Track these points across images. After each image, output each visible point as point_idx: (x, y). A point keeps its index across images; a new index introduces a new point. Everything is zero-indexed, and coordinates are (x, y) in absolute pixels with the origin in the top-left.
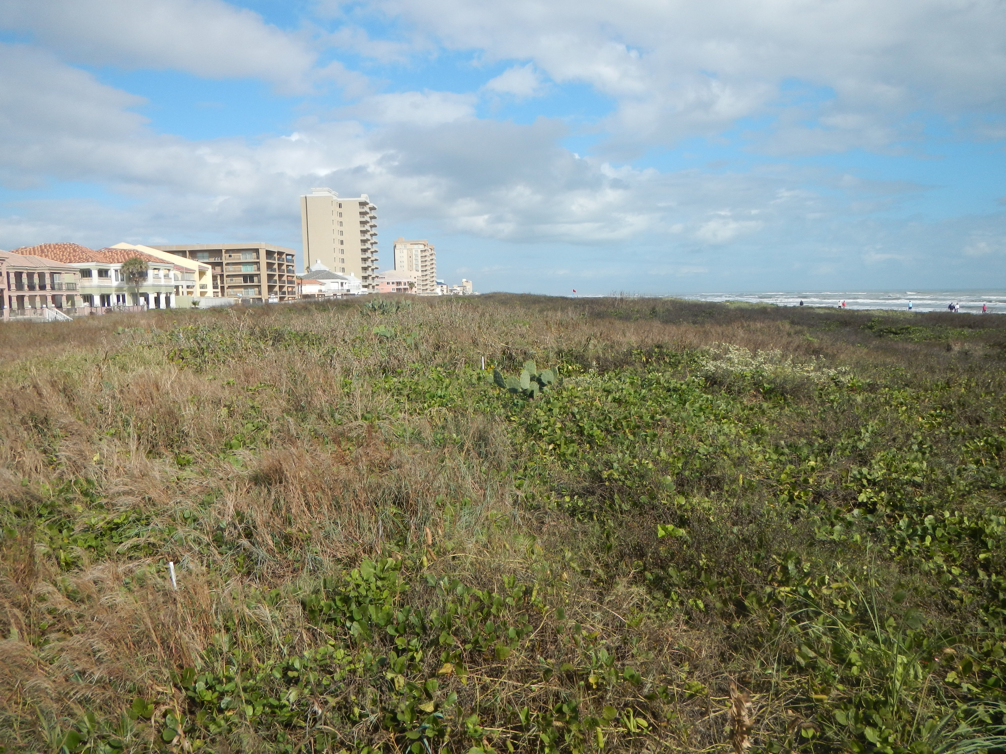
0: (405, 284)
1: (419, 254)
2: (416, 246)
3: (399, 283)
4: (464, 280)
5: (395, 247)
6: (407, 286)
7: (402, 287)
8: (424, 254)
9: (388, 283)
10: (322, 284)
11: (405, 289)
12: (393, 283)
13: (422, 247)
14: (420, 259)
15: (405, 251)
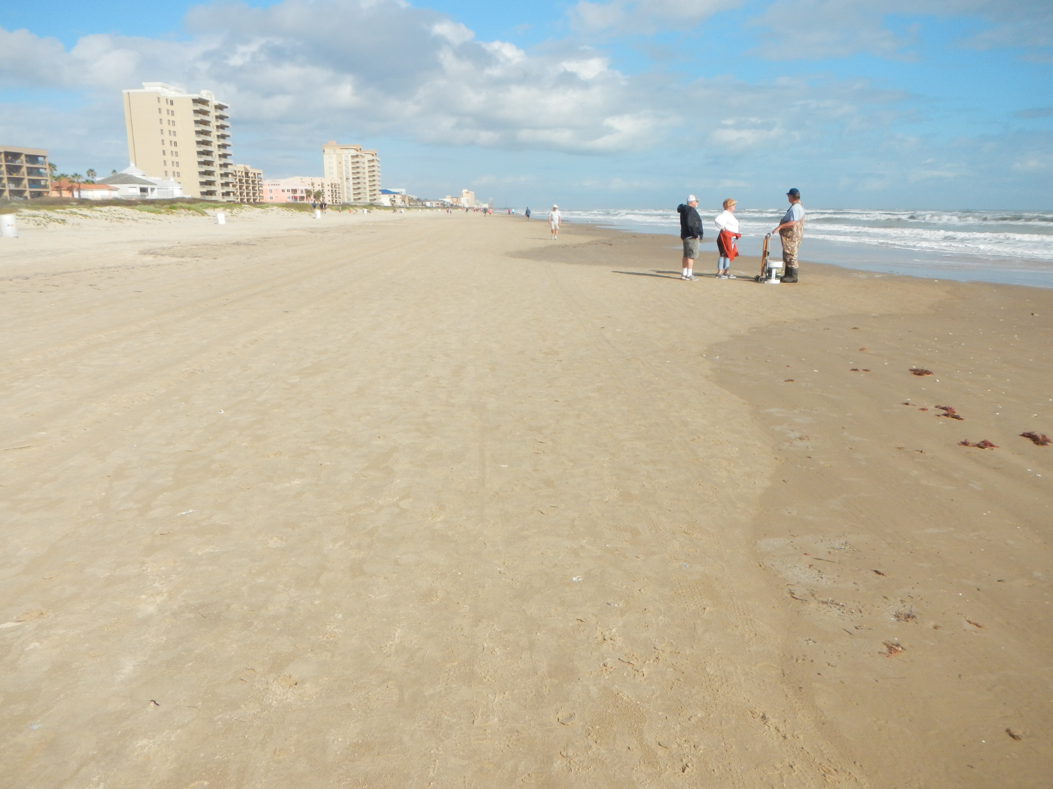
0: (302, 192)
1: (350, 160)
2: (346, 151)
3: (295, 191)
4: (465, 191)
5: (324, 151)
6: (304, 195)
7: (298, 194)
8: (356, 160)
9: (283, 191)
10: (111, 189)
11: (302, 198)
12: (288, 191)
13: (354, 153)
14: (350, 166)
15: (334, 157)
